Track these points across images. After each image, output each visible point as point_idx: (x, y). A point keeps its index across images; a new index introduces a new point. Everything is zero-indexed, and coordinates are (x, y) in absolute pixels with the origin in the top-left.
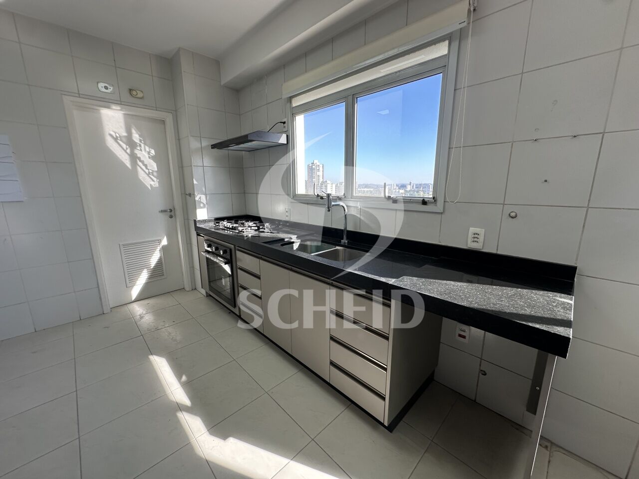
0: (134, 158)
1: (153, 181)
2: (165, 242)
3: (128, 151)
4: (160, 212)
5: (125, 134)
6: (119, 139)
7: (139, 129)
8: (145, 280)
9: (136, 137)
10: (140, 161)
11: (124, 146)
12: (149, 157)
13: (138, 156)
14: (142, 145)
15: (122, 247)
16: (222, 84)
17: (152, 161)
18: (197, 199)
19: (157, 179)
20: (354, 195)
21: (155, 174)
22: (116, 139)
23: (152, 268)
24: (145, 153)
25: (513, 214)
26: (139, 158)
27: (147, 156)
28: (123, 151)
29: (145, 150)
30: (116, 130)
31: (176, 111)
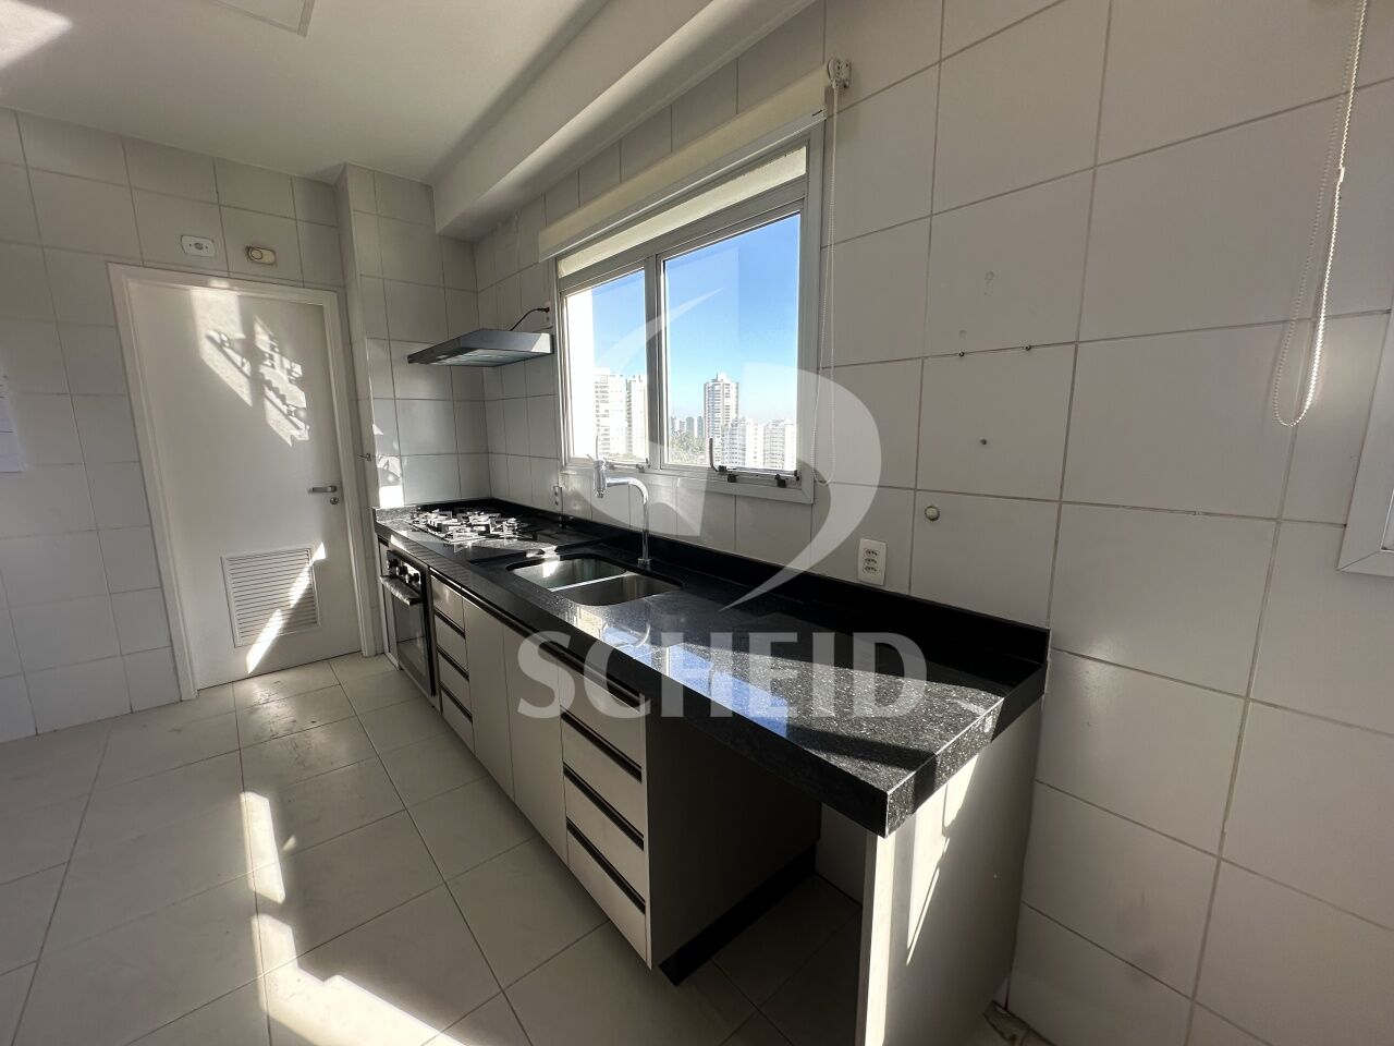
0: (258, 383)
1: (298, 428)
2: (320, 554)
3: (247, 368)
4: (310, 492)
5: (241, 335)
6: (227, 344)
7: (269, 325)
8: (276, 632)
9: (263, 340)
10: (271, 388)
11: (238, 359)
12: (290, 381)
13: (267, 378)
14: (276, 356)
15: (226, 562)
16: (437, 231)
17: (295, 389)
18: (380, 465)
19: (306, 423)
20: (666, 462)
21: (302, 414)
22: (220, 346)
23: (292, 606)
24: (282, 373)
25: (932, 512)
26: (268, 384)
27: (285, 377)
28: (235, 369)
29: (282, 366)
30: (221, 328)
31: (344, 287)
